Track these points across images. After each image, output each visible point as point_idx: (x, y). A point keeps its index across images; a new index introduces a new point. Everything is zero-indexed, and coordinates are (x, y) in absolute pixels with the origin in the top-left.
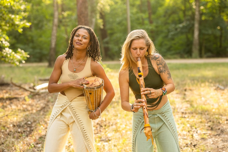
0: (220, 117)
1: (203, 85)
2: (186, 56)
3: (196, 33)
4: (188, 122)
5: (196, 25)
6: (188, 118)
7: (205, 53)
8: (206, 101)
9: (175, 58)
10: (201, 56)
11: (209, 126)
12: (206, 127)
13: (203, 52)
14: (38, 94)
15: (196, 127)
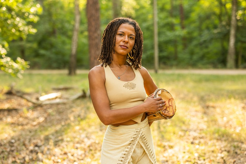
0: (240, 144)
1: (228, 101)
2: (219, 66)
3: (232, 41)
4: (197, 150)
5: (233, 32)
6: (199, 145)
7: (242, 63)
8: (228, 122)
9: (207, 68)
10: (237, 66)
11: (223, 158)
12: (218, 158)
13: (240, 61)
14: (40, 106)
15: (205, 158)
